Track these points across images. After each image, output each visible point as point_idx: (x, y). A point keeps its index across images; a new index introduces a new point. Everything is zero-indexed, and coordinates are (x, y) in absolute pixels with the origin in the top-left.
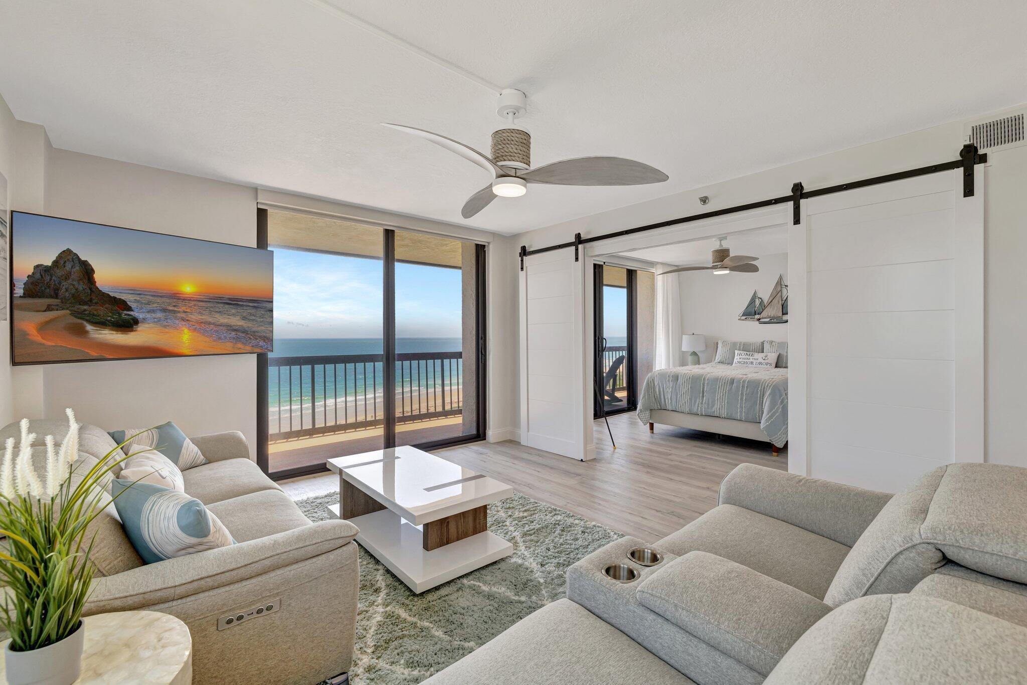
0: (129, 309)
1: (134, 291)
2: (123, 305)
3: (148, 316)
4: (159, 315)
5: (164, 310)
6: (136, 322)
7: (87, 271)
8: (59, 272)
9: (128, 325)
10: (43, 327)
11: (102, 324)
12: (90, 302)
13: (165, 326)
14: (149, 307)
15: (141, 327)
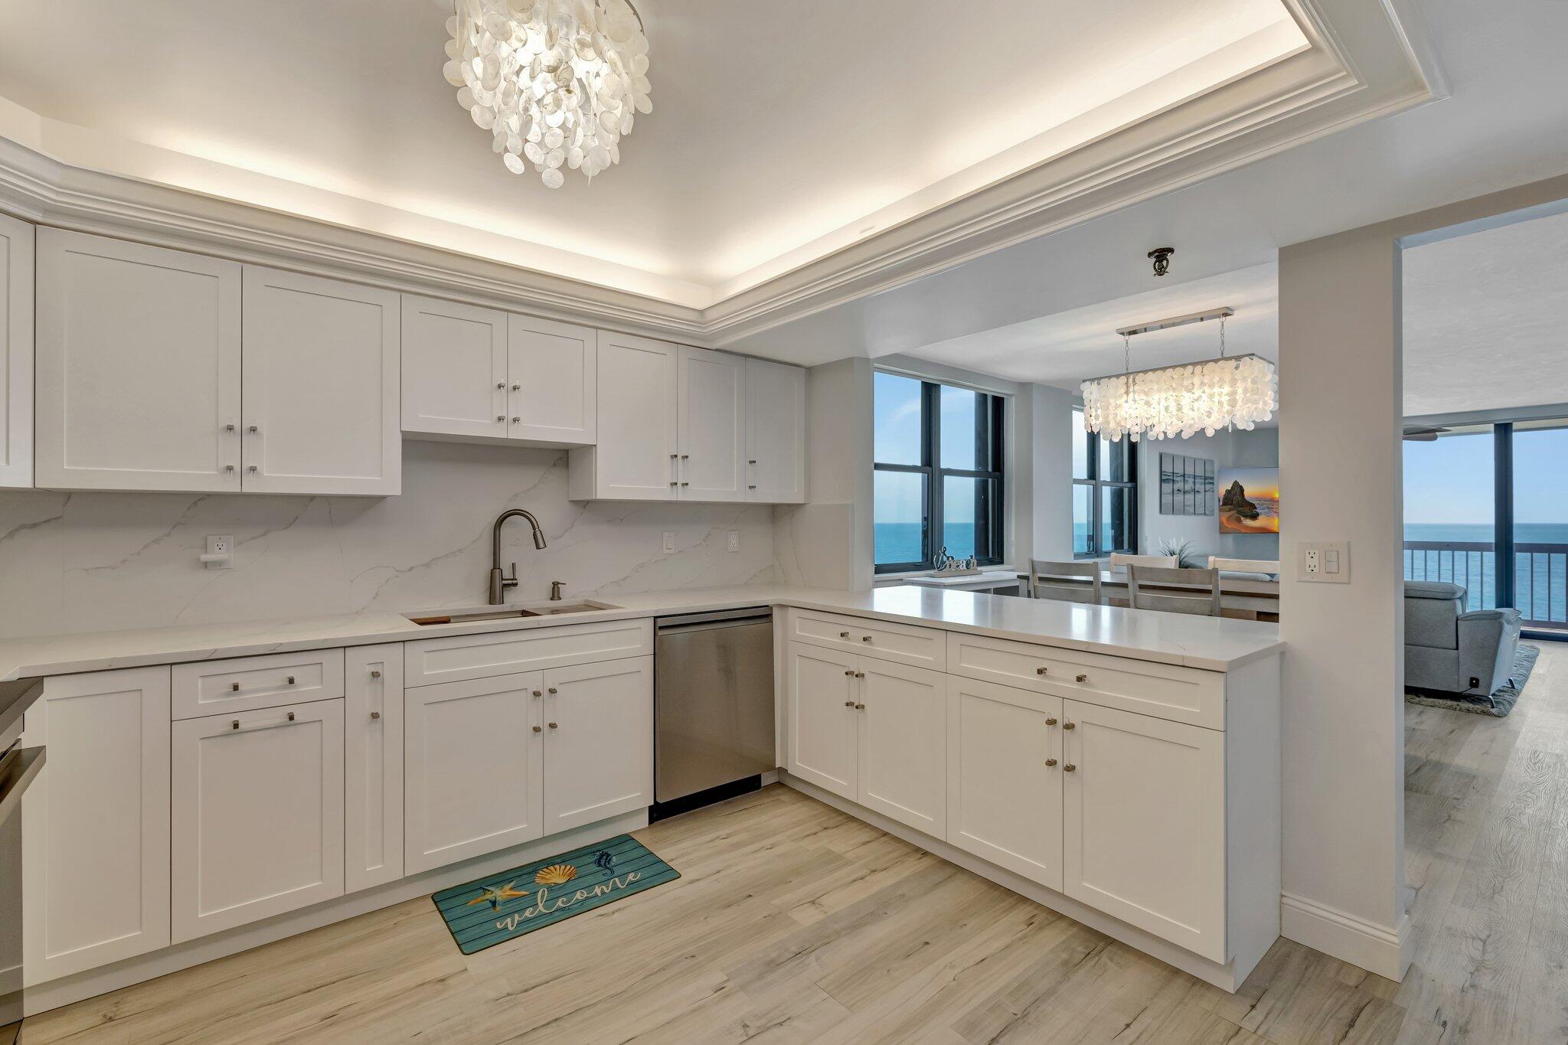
0: (1256, 508)
1: (1258, 499)
2: (1253, 506)
3: (1263, 511)
4: (1266, 510)
5: (1268, 508)
6: (1258, 515)
7: (1242, 490)
8: (1233, 492)
9: (1254, 517)
10: (1228, 519)
11: (1246, 516)
12: (1242, 506)
13: (1268, 516)
14: (1262, 507)
15: (1260, 517)
